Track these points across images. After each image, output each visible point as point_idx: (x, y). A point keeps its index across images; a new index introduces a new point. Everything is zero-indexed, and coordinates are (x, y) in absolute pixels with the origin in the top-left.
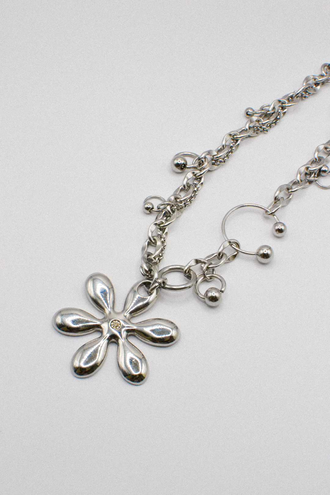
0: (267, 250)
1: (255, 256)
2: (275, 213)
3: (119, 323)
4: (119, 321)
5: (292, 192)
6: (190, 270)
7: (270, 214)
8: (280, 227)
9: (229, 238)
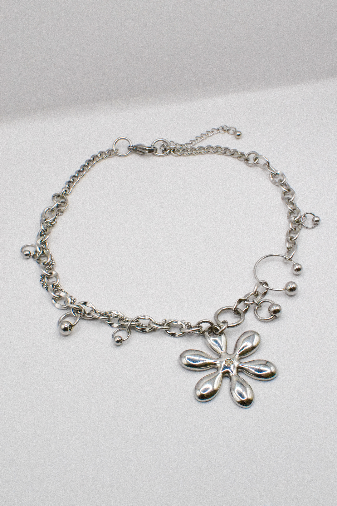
0: (292, 284)
1: (284, 291)
2: (292, 259)
3: (231, 361)
4: (230, 360)
5: (294, 240)
6: (237, 308)
7: (288, 260)
8: (297, 267)
9: (260, 280)
